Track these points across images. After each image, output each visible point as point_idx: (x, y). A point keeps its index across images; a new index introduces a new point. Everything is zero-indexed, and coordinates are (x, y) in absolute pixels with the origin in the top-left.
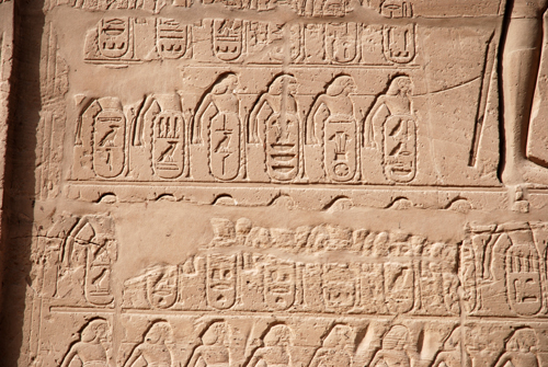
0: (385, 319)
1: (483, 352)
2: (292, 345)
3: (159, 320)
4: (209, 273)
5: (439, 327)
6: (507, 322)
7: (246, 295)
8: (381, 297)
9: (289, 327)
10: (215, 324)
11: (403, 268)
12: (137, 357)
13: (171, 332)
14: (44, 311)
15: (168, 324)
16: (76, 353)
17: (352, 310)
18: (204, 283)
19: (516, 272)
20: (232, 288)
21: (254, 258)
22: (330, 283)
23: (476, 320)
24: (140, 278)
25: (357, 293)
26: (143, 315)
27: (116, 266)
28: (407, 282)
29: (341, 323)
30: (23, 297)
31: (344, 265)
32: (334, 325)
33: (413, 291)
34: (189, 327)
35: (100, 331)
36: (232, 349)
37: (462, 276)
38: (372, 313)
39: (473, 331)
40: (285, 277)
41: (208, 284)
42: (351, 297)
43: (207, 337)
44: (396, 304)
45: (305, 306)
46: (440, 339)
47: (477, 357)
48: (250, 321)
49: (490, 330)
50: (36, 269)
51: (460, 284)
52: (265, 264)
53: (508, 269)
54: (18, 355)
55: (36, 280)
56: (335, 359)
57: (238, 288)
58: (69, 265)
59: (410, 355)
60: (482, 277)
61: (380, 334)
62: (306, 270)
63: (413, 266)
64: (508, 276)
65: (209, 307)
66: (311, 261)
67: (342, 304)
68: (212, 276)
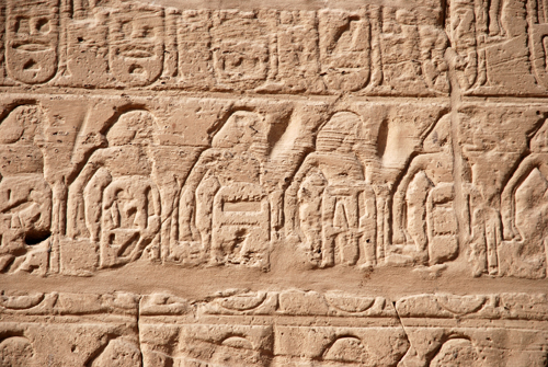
0: (321, 102)
1: (491, 154)
2: (157, 143)
4: (9, 24)
5: (414, 114)
6: (531, 105)
7: (77, 59)
8: (313, 65)
10: (20, 108)
11: (351, 19)
17: (264, 86)
18: (2, 39)
19: (544, 23)
20: (51, 49)
22: (225, 42)
23: (477, 102)
25: (273, 59)
28: (359, 40)
29: (244, 108)
31: (251, 13)
32: (231, 111)
33: (369, 56)
36: (48, 149)
37: (451, 32)
38: (297, 92)
39: (473, 120)
40: (146, 32)
41: (9, 41)
42: (261, 65)
44: (341, 77)
45: (180, 80)
46: (416, 133)
47: (480, 162)
48: (83, 105)
49: (502, 117)
51: (448, 44)
52: (112, 10)
53: (531, 19)
56: (233, 166)
57: (61, 49)
59: (364, 159)
60: (487, 31)
61: (312, 126)
62: (184, 20)
63: (368, 15)
64: (531, 30)
65: (9, 79)
66: (191, 7)
67: (245, 77)
68: (16, 28)
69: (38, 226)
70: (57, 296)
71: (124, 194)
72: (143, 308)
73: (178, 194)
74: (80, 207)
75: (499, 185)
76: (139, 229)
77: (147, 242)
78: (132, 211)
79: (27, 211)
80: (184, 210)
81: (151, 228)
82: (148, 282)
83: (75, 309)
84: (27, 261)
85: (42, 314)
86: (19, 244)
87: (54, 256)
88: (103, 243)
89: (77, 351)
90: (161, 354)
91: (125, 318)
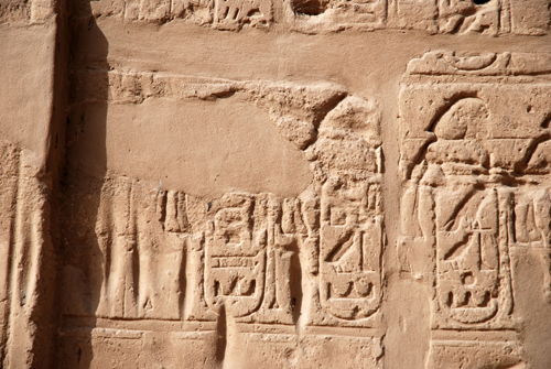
70: (509, 56)
83: (529, 69)
84: (477, 21)
85: (495, 75)
86: (468, 3)
87: (504, 15)
89: (533, 111)
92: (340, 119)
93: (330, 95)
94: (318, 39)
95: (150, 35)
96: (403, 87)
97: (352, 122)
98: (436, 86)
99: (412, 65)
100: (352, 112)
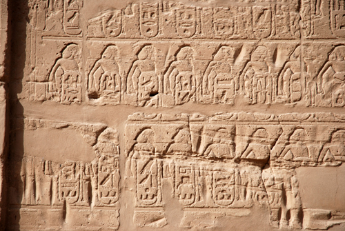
0: (253, 42)
1: (314, 61)
2: (194, 59)
3: (111, 45)
4: (141, 15)
5: (287, 47)
6: (330, 42)
7: (165, 28)
8: (250, 28)
9: (192, 48)
10: (146, 47)
11: (264, 10)
12: (98, 68)
13: (119, 52)
14: (38, 39)
15: (116, 47)
16: (59, 65)
17: (232, 37)
18: (139, 21)
19: (336, 10)
20: (156, 24)
21: (170, 4)
22: (218, 20)
23: (310, 42)
24: (98, 18)
25: (235, 26)
26: (100, 42)
27: (82, 10)
28: (267, 18)
29: (225, 45)
30: (25, 30)
31: (227, 8)
32: (221, 46)
33: (271, 24)
34: (130, 49)
35: (74, 52)
37: (302, 14)
38: (244, 39)
39: (308, 48)
40: (190, 17)
41: (141, 21)
42: (231, 29)
43: (141, 55)
44: (260, 32)
45: (202, 35)
46: (287, 54)
47: (310, 64)
48: (168, 45)
49: (319, 47)
50: (32, 12)
51: (300, 19)
52: (177, 9)
53: (331, 8)
54: (23, 66)
55: (32, 19)
56: (221, 67)
57: (160, 24)
58: (53, 10)
59: (268, 64)
60: (315, 14)
61: (249, 52)
62: (203, 12)
63: (271, 8)
64: (331, 13)
65: (142, 36)
66: (206, 6)
67: (226, 33)
68: (143, 16)
69: (154, 90)
70: (161, 115)
71: (183, 78)
72: (191, 119)
73: (202, 78)
74: (168, 83)
75: (317, 73)
76: (188, 91)
77: (191, 95)
78: (186, 84)
79: (150, 85)
80: (204, 84)
81: (193, 91)
82: (192, 110)
83: (168, 119)
84: (151, 103)
85: (157, 121)
86: (148, 96)
87: (160, 101)
88: (176, 96)
89: (169, 134)
90: (197, 135)
91: (185, 122)
92: (105, 136)
93: (101, 127)
94: (97, 108)
95: (38, 106)
96: (126, 125)
97: (109, 136)
98: (137, 125)
99: (129, 117)
100: (109, 133)
